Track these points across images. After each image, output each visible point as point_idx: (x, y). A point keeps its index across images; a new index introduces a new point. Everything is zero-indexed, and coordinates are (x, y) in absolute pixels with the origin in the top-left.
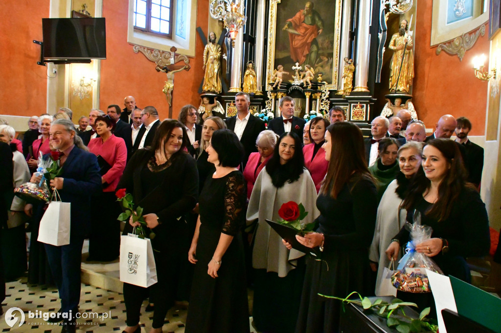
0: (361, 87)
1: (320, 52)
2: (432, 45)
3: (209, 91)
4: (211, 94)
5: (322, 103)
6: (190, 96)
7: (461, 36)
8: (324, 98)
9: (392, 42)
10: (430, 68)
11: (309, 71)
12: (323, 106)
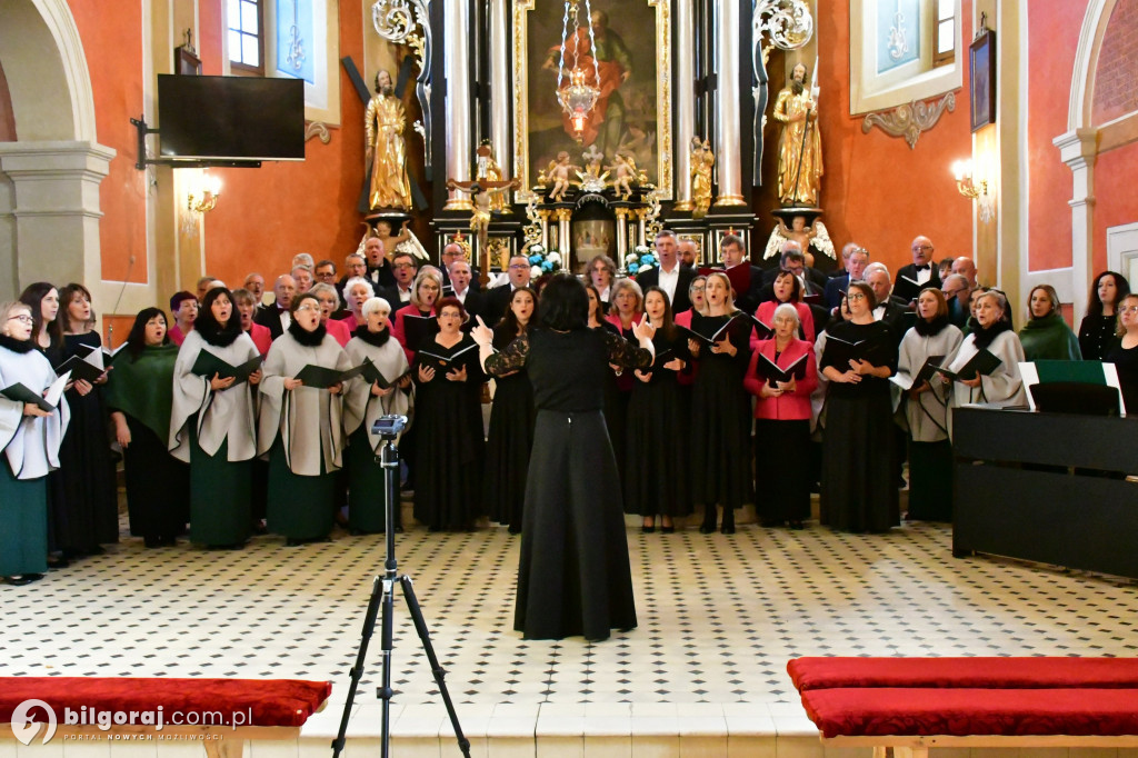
0: (732, 197)
1: (629, 119)
2: (853, 112)
3: (389, 208)
4: (392, 215)
5: (648, 229)
6: (336, 218)
7: (910, 104)
8: (652, 218)
9: (779, 105)
10: (851, 156)
11: (625, 165)
12: (651, 234)
